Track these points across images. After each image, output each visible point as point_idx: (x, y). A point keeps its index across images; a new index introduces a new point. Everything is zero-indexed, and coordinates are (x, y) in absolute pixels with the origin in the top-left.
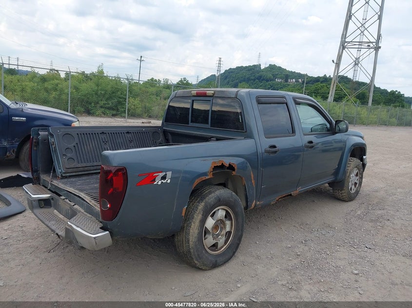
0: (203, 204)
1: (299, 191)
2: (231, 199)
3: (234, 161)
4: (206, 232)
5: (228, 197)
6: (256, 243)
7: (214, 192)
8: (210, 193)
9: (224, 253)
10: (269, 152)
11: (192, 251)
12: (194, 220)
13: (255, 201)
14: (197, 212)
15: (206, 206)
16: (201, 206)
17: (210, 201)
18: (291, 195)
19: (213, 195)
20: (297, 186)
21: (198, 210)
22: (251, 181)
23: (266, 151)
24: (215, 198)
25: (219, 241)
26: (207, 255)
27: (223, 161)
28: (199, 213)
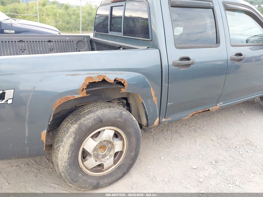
0: (76, 126)
1: (220, 107)
2: (119, 119)
3: (123, 76)
4: (85, 154)
5: (114, 118)
6: (160, 158)
7: (94, 112)
8: (88, 113)
9: (111, 174)
10: (178, 66)
11: (63, 175)
12: (63, 144)
13: (158, 119)
14: (68, 135)
15: (80, 128)
16: (73, 128)
17: (86, 122)
18: (209, 110)
19: (92, 115)
20: (218, 102)
21: (69, 133)
22: (151, 97)
23: (175, 65)
24: (93, 119)
25: (105, 162)
26: (85, 178)
27: (105, 76)
28: (69, 136)
